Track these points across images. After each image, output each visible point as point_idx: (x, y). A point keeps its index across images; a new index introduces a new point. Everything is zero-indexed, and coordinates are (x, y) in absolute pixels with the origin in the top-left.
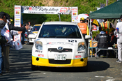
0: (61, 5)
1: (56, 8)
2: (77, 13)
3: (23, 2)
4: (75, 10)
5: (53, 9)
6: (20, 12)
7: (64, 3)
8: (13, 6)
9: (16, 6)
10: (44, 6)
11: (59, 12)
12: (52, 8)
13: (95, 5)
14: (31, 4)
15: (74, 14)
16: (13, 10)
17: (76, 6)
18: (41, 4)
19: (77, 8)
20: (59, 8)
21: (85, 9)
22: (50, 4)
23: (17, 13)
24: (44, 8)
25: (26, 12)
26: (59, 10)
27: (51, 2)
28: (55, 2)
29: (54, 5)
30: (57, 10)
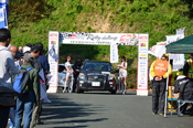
0: (122, 31)
1: (113, 35)
2: (147, 44)
3: (62, 26)
4: (144, 38)
5: (109, 37)
6: (57, 42)
7: (126, 27)
8: (46, 32)
9: (51, 33)
10: (94, 32)
11: (118, 41)
12: (107, 35)
14: (74, 29)
15: (142, 45)
16: (47, 38)
17: (145, 32)
18: (89, 29)
19: (147, 35)
20: (119, 35)
21: (160, 37)
22: (104, 29)
23: (52, 43)
24: (95, 34)
25: (66, 41)
26: (118, 38)
27: (106, 26)
28: (112, 25)
29: (112, 30)
30: (115, 38)
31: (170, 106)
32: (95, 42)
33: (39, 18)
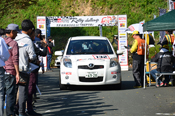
0: (102, 13)
1: (95, 18)
2: (126, 24)
3: (49, 12)
4: (122, 19)
5: (92, 20)
6: (44, 25)
7: (106, 9)
8: (34, 17)
9: (38, 18)
10: (78, 15)
11: (99, 23)
12: (90, 18)
13: (151, 11)
14: (60, 14)
15: (121, 25)
16: (35, 23)
17: (124, 13)
18: (73, 13)
19: (125, 16)
20: (100, 18)
21: (137, 17)
22: (86, 13)
24: (78, 18)
25: (53, 24)
26: (99, 20)
27: (88, 9)
28: (94, 9)
29: (93, 13)
30: (97, 20)
32: (79, 25)
33: (27, 5)
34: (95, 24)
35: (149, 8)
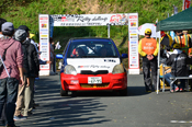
0: (111, 11)
1: (103, 16)
2: (137, 23)
3: (52, 9)
4: (133, 17)
5: (99, 18)
6: (48, 24)
8: (36, 16)
9: (41, 16)
10: (84, 13)
11: (108, 22)
12: (97, 16)
13: (164, 9)
14: (64, 12)
15: (132, 24)
16: (37, 22)
17: (134, 11)
18: (79, 10)
19: (136, 14)
20: (109, 16)
21: (149, 16)
22: (93, 11)
23: (43, 26)
24: (85, 16)
25: (57, 24)
26: (108, 19)
27: (95, 7)
28: (102, 6)
29: (101, 11)
30: (105, 19)
31: (162, 83)
32: (86, 24)
34: (104, 23)
35: (163, 6)
